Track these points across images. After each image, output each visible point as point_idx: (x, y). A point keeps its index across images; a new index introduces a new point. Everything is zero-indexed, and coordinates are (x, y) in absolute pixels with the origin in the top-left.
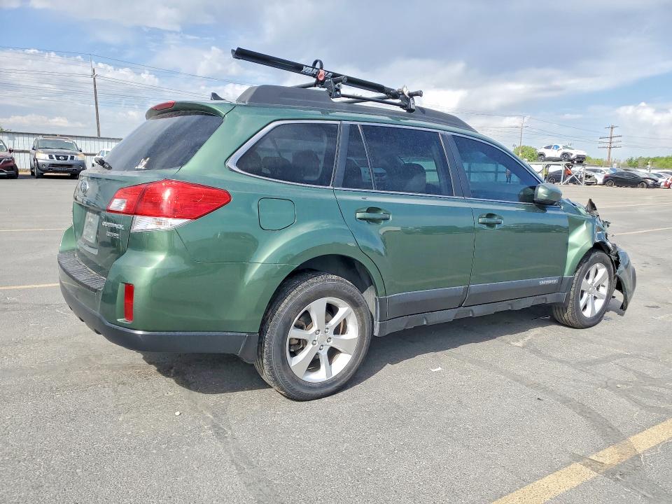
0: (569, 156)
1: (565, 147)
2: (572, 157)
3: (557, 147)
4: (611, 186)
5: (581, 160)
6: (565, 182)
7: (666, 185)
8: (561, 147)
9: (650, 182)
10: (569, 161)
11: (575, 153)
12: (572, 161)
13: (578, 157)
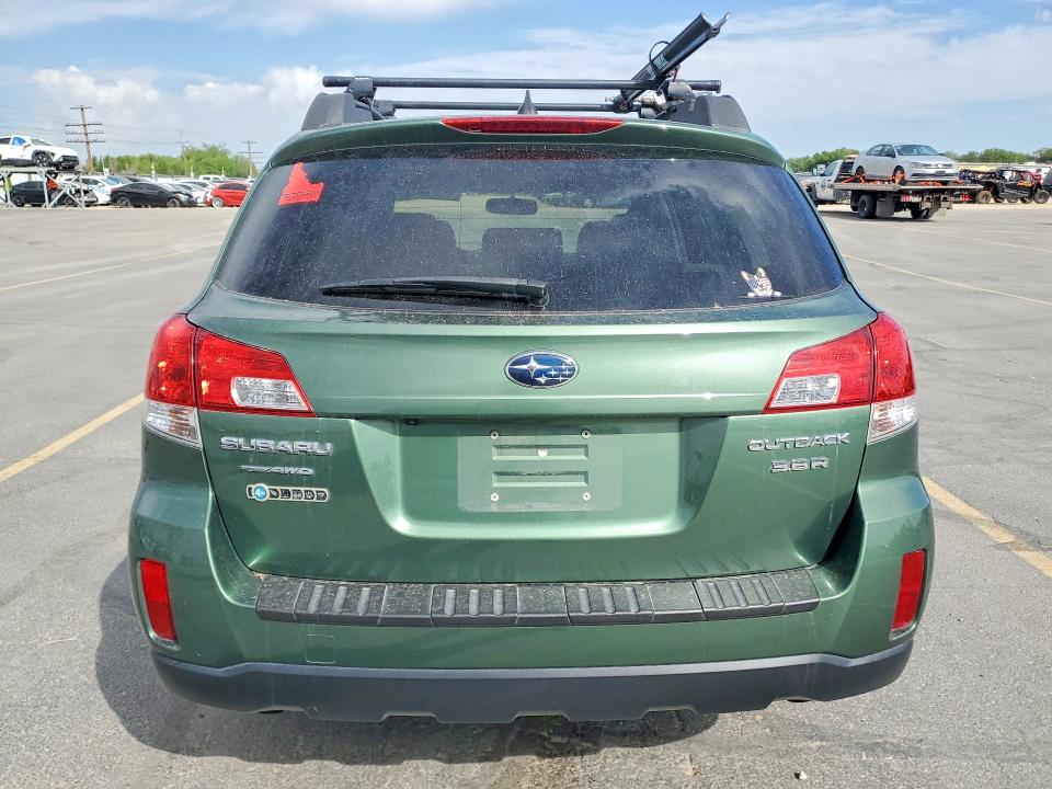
0: (49, 158)
1: (35, 142)
2: (55, 159)
3: (21, 141)
4: (126, 205)
5: (69, 165)
6: (53, 203)
7: (206, 202)
8: (28, 141)
9: (183, 198)
10: (51, 165)
11: (58, 152)
12: (57, 165)
13: (66, 158)
